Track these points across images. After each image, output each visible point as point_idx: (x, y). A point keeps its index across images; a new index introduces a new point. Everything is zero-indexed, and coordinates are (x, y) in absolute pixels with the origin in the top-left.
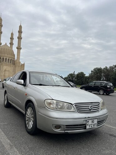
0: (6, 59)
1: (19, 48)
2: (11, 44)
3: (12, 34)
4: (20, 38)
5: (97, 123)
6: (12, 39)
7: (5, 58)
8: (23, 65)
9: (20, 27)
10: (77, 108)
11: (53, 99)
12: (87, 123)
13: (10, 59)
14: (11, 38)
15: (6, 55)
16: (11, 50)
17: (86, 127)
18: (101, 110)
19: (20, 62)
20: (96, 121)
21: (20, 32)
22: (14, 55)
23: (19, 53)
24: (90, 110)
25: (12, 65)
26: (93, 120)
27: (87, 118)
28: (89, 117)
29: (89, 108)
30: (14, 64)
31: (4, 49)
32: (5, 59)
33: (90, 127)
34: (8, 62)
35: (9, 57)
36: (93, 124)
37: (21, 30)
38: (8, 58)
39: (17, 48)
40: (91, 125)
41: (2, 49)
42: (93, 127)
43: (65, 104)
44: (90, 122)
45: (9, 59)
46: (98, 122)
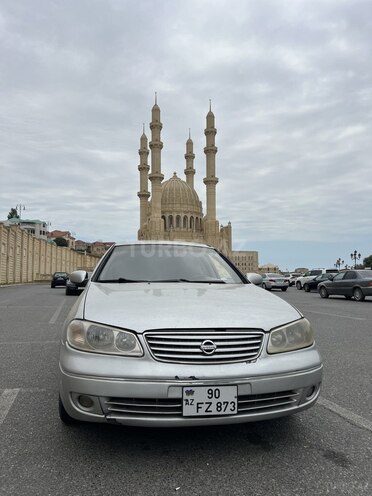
0: (178, 218)
1: (211, 182)
2: (190, 172)
3: (190, 144)
4: (210, 151)
5: (236, 401)
6: (190, 157)
7: (175, 215)
8: (227, 230)
9: (210, 117)
10: (151, 345)
11: (84, 320)
12: (185, 397)
13: (189, 216)
14: (186, 157)
15: (178, 205)
16: (189, 190)
17: (181, 409)
18: (265, 357)
19: (217, 223)
20: (229, 395)
21: (210, 132)
22: (199, 204)
23: (211, 195)
24: (202, 354)
25: (195, 235)
26: (214, 388)
27: (185, 379)
28: (193, 378)
29: (198, 347)
30: (202, 230)
31: (171, 190)
32: (175, 219)
33: (202, 412)
34: (185, 226)
35: (185, 212)
36: (214, 401)
37: (213, 127)
38: (182, 215)
39: (206, 182)
40: (205, 407)
41: (165, 190)
42: (214, 412)
43: (116, 333)
44: (201, 395)
45: (185, 218)
46: (239, 398)
